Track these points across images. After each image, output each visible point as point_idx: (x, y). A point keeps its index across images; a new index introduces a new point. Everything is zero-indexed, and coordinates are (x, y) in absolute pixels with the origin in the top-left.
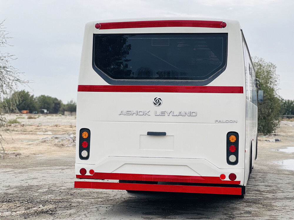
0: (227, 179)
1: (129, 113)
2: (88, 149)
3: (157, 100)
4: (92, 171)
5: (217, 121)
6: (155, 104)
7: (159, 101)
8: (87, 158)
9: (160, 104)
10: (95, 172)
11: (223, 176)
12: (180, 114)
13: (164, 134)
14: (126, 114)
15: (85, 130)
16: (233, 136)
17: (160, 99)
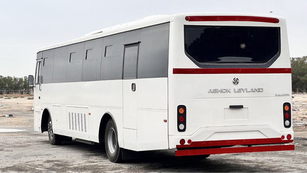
0: (286, 139)
1: (215, 91)
4: (189, 141)
5: (276, 95)
6: (234, 83)
7: (237, 80)
8: (184, 130)
9: (238, 83)
10: (192, 141)
11: (283, 137)
13: (241, 107)
14: (214, 92)
15: (181, 107)
16: (286, 106)
17: (237, 79)
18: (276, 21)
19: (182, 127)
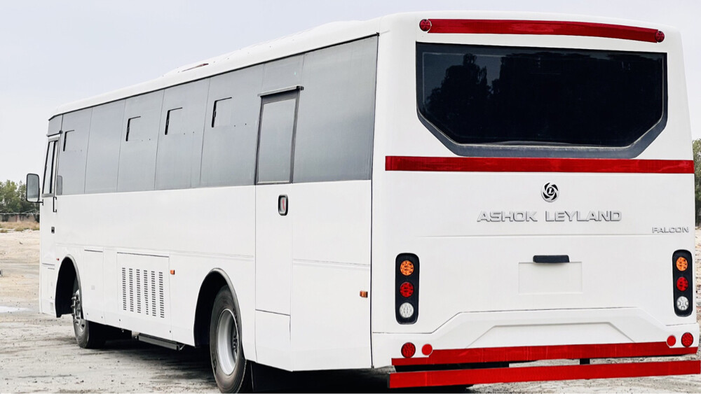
0: (679, 344)
1: (497, 217)
2: (415, 301)
3: (551, 189)
4: (427, 348)
5: (655, 230)
6: (546, 197)
7: (553, 190)
8: (413, 319)
9: (555, 196)
10: (434, 348)
11: (672, 340)
12: (592, 218)
13: (564, 259)
14: (492, 219)
15: (407, 257)
16: (681, 259)
17: (554, 186)
18: (656, 36)
19: (407, 310)
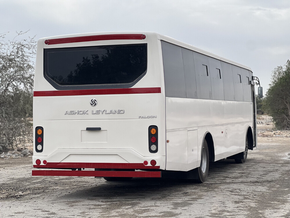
0: (149, 165)
1: (72, 113)
2: (42, 144)
3: (93, 102)
4: (45, 162)
5: (140, 117)
6: (92, 105)
7: (94, 102)
8: (41, 151)
9: (95, 104)
10: (47, 162)
11: (146, 163)
12: (111, 112)
13: (99, 129)
14: (70, 114)
16: (153, 129)
17: (95, 100)
